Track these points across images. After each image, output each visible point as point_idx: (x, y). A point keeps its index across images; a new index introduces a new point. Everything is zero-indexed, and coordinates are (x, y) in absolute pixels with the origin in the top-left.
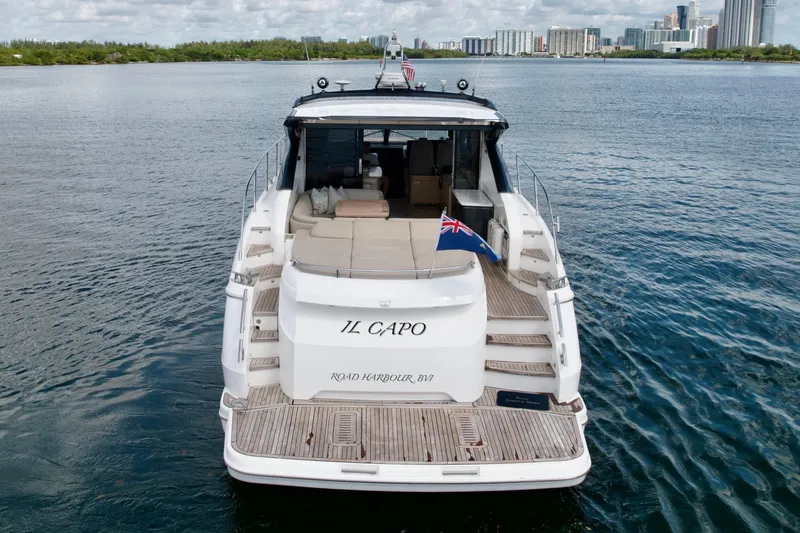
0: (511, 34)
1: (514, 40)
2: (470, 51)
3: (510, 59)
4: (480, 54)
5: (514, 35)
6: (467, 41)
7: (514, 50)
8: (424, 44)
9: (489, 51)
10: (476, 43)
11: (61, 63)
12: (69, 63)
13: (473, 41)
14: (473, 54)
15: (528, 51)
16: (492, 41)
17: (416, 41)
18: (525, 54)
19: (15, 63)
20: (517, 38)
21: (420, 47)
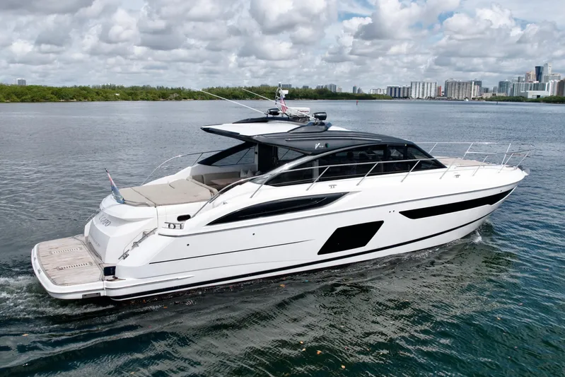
0: (421, 84)
1: (423, 88)
2: (393, 95)
3: (420, 100)
4: (399, 98)
5: (423, 85)
6: (391, 88)
7: (423, 95)
8: (359, 90)
9: (406, 95)
10: (397, 89)
11: (143, 99)
12: (148, 100)
13: (395, 88)
14: (395, 97)
15: (433, 95)
16: (408, 88)
17: (354, 88)
18: (431, 98)
19: (116, 99)
20: (426, 86)
21: (357, 92)
